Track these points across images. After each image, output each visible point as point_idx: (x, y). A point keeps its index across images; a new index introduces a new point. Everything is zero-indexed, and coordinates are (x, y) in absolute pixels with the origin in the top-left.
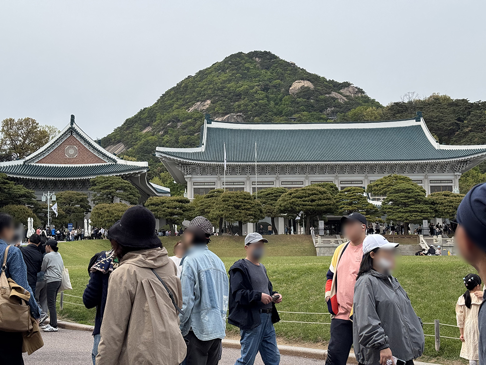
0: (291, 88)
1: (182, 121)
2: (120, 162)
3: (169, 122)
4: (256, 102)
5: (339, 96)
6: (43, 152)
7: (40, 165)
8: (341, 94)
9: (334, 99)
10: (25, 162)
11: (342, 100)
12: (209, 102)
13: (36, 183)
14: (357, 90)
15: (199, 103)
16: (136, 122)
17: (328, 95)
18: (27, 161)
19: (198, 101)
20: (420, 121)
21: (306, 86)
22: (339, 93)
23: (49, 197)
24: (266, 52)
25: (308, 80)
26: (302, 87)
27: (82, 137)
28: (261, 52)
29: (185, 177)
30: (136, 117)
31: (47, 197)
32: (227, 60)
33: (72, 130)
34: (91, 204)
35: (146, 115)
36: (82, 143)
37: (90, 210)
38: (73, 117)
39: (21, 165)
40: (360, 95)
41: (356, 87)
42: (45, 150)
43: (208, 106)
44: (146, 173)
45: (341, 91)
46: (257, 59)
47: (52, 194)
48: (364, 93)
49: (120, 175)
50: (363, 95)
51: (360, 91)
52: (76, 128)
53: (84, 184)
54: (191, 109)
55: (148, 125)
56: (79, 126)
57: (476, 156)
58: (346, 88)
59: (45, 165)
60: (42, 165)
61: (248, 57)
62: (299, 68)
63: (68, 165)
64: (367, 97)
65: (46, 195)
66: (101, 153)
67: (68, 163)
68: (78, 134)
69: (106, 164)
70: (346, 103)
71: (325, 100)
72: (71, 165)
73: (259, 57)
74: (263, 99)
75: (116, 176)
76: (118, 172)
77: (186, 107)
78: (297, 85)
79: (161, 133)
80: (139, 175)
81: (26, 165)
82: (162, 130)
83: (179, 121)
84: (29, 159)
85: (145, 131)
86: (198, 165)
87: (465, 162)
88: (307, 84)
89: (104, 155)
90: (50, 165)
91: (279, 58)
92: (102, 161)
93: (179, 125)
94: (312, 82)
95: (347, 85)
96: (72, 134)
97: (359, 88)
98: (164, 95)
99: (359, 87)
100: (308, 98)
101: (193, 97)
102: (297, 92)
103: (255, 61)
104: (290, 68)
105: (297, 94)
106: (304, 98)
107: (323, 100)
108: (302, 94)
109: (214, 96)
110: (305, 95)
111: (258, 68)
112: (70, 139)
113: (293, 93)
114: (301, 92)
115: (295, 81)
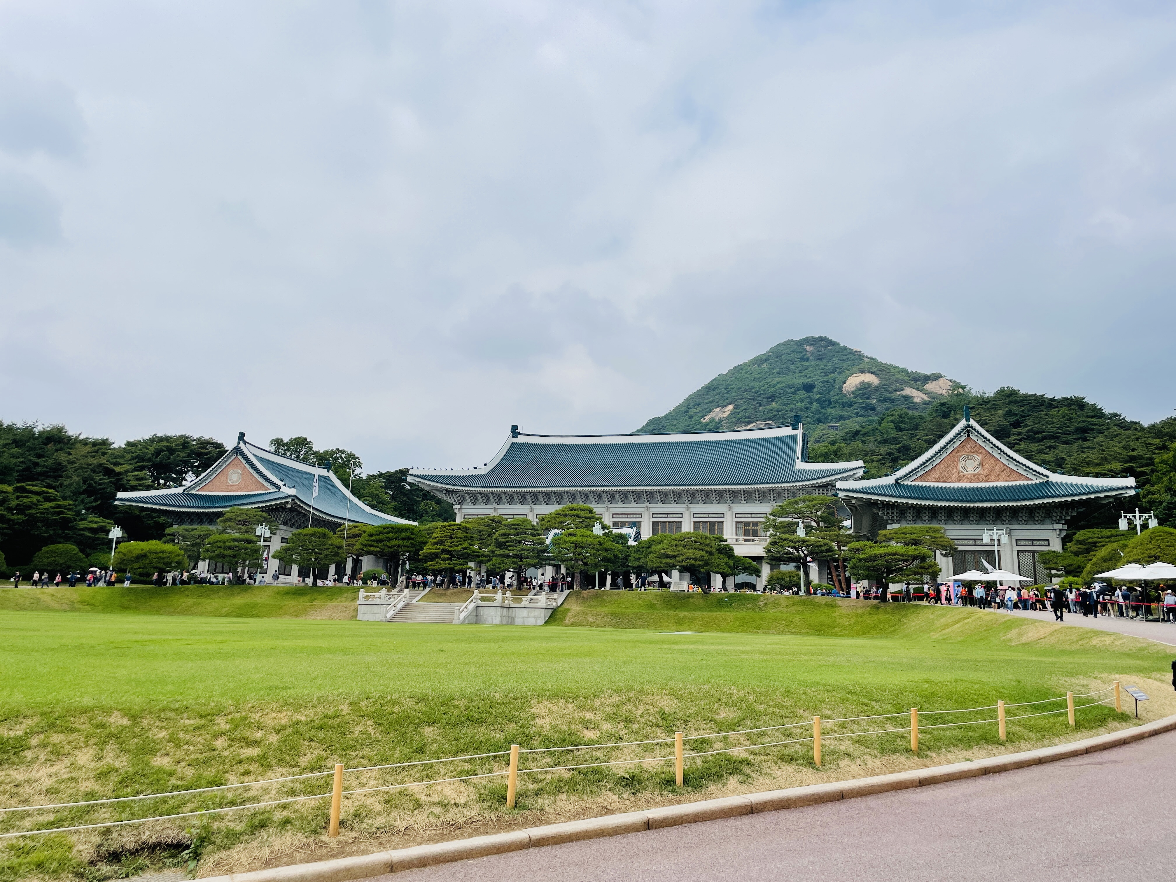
0: (845, 385)
4: (792, 406)
5: (916, 394)
7: (200, 493)
8: (921, 390)
11: (920, 399)
12: (731, 407)
14: (951, 384)
17: (898, 393)
19: (718, 407)
20: (797, 429)
21: (866, 381)
22: (917, 389)
24: (821, 339)
26: (860, 383)
27: (246, 459)
28: (815, 338)
33: (237, 450)
36: (248, 466)
38: (242, 434)
40: (955, 391)
41: (951, 381)
43: (728, 413)
45: (922, 385)
46: (808, 348)
48: (963, 387)
51: (956, 385)
52: (243, 447)
56: (247, 444)
58: (934, 382)
59: (203, 493)
61: (797, 344)
62: (867, 357)
64: (967, 394)
67: (230, 491)
68: (243, 454)
69: (269, 491)
70: (925, 403)
71: (893, 400)
73: (810, 345)
74: (802, 401)
81: (185, 494)
88: (869, 378)
89: (269, 480)
91: (838, 344)
92: (264, 487)
96: (236, 455)
97: (955, 382)
99: (954, 379)
100: (868, 398)
101: (714, 401)
102: (853, 389)
103: (805, 350)
104: (853, 357)
105: (853, 392)
106: (861, 398)
107: (889, 399)
108: (860, 392)
109: (738, 399)
110: (863, 394)
111: (808, 360)
112: (234, 461)
113: (848, 392)
114: (859, 389)
115: (851, 375)
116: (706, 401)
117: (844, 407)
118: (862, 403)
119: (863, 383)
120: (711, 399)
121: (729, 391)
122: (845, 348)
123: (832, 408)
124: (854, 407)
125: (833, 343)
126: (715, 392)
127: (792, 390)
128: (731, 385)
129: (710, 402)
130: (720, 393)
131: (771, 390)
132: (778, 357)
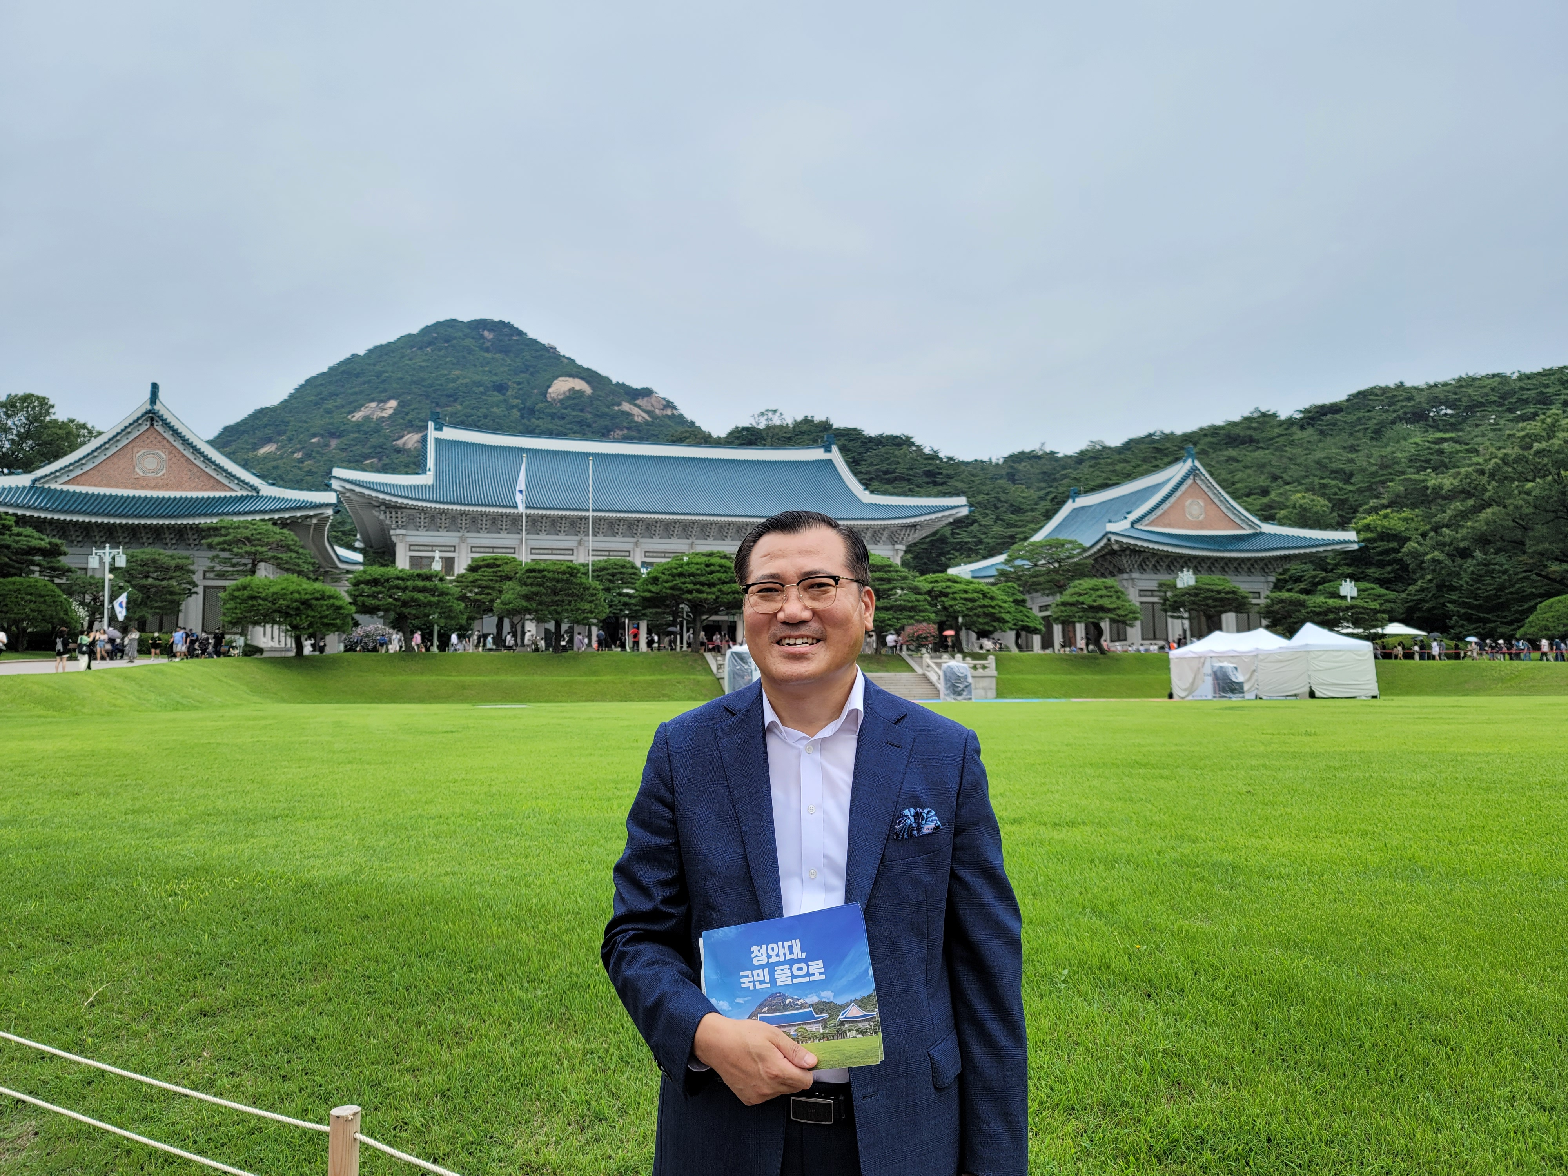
0: (550, 390)
1: (339, 437)
2: (267, 490)
3: (314, 435)
5: (635, 411)
6: (80, 459)
7: (71, 488)
8: (639, 407)
9: (628, 414)
10: (34, 481)
11: (639, 416)
12: (393, 403)
13: (62, 528)
14: (664, 403)
15: (374, 404)
16: (244, 432)
17: (616, 408)
18: (41, 478)
19: (372, 400)
20: (830, 451)
21: (577, 388)
22: (635, 405)
23: (107, 560)
24: (502, 323)
25: (582, 378)
26: (570, 390)
27: (176, 433)
28: (493, 322)
29: (392, 532)
30: (244, 422)
31: (101, 558)
32: (427, 330)
33: (152, 417)
34: (197, 578)
35: (265, 420)
36: (178, 445)
37: (194, 590)
38: (155, 387)
39: (24, 488)
40: (669, 412)
41: (664, 399)
42: (85, 457)
43: (391, 411)
44: (329, 517)
45: (638, 402)
46: (486, 333)
47: (115, 551)
48: (674, 408)
49: (270, 520)
50: (676, 413)
51: (669, 405)
52: (163, 411)
53: (181, 534)
54: (358, 416)
55: (269, 440)
56: (168, 405)
57: (933, 516)
58: (647, 399)
59: (83, 489)
60: (78, 489)
61: (469, 328)
62: (564, 356)
63: (143, 493)
64: (681, 416)
65: (100, 552)
66: (222, 469)
67: (143, 488)
68: (166, 424)
69: (234, 494)
70: (647, 423)
71: (613, 417)
72: (149, 493)
73: (490, 331)
74: (497, 405)
75: (263, 520)
76: (265, 512)
77: (347, 410)
78: (561, 387)
79: (298, 455)
80: (315, 521)
81: (37, 488)
82: (298, 450)
83: (332, 435)
84: (46, 476)
85: (262, 451)
86: (422, 510)
87: (914, 526)
88: (580, 385)
89: (230, 476)
90: (97, 490)
91: (526, 335)
92: (224, 487)
93: (334, 443)
94: (588, 382)
95: (647, 393)
96: (152, 425)
97: (668, 400)
98: (302, 386)
99: (668, 397)
100: (582, 411)
101: (361, 392)
102: (560, 397)
103: (482, 337)
104: (547, 355)
105: (561, 401)
106: (573, 410)
107: (607, 415)
108: (570, 402)
109: (404, 393)
110: (576, 405)
111: (487, 350)
112: (147, 434)
113: (554, 400)
114: (568, 398)
115: (557, 377)
116: (349, 391)
117: (553, 419)
118: (574, 416)
119: (572, 390)
120: (357, 389)
121: (384, 381)
122: (534, 342)
123: (538, 419)
124: (566, 421)
125: (520, 333)
126: (361, 380)
127: (481, 389)
128: (384, 372)
129: (356, 393)
130: (369, 382)
131: (451, 385)
132: (447, 341)
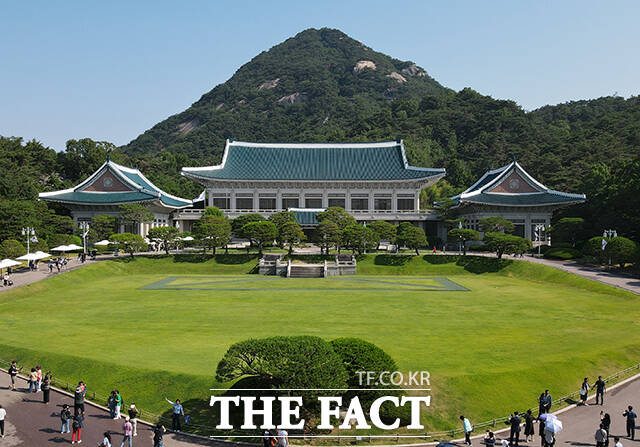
0: (355, 67)
1: (251, 99)
7: (84, 192)
9: (394, 79)
10: (75, 190)
11: (401, 79)
12: (277, 80)
15: (269, 81)
16: (211, 97)
17: (388, 76)
20: (400, 142)
21: (368, 66)
22: (399, 73)
24: (335, 30)
25: (371, 61)
28: (330, 30)
29: (206, 189)
32: (299, 36)
33: (108, 167)
36: (115, 176)
39: (72, 193)
43: (276, 85)
45: (403, 71)
50: (424, 74)
52: (111, 164)
54: (261, 87)
58: (408, 68)
60: (88, 192)
61: (319, 33)
62: (366, 48)
64: (427, 76)
66: (128, 183)
67: (106, 191)
68: (112, 169)
69: (132, 192)
70: (404, 83)
71: (385, 81)
72: (108, 193)
77: (257, 84)
78: (361, 65)
81: (76, 193)
84: (78, 188)
85: (218, 108)
88: (370, 64)
89: (131, 185)
90: (93, 192)
91: (347, 36)
92: (129, 189)
94: (375, 62)
95: (408, 65)
96: (108, 170)
97: (420, 68)
98: (239, 70)
102: (360, 72)
104: (356, 47)
106: (366, 79)
109: (282, 74)
110: (367, 75)
112: (107, 173)
113: (357, 73)
114: (364, 72)
115: (358, 61)
119: (365, 68)
121: (274, 68)
122: (351, 39)
129: (262, 75)
130: (268, 68)
131: (306, 68)
